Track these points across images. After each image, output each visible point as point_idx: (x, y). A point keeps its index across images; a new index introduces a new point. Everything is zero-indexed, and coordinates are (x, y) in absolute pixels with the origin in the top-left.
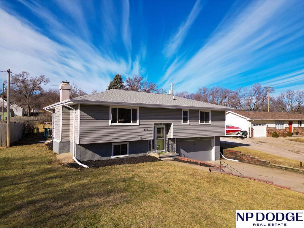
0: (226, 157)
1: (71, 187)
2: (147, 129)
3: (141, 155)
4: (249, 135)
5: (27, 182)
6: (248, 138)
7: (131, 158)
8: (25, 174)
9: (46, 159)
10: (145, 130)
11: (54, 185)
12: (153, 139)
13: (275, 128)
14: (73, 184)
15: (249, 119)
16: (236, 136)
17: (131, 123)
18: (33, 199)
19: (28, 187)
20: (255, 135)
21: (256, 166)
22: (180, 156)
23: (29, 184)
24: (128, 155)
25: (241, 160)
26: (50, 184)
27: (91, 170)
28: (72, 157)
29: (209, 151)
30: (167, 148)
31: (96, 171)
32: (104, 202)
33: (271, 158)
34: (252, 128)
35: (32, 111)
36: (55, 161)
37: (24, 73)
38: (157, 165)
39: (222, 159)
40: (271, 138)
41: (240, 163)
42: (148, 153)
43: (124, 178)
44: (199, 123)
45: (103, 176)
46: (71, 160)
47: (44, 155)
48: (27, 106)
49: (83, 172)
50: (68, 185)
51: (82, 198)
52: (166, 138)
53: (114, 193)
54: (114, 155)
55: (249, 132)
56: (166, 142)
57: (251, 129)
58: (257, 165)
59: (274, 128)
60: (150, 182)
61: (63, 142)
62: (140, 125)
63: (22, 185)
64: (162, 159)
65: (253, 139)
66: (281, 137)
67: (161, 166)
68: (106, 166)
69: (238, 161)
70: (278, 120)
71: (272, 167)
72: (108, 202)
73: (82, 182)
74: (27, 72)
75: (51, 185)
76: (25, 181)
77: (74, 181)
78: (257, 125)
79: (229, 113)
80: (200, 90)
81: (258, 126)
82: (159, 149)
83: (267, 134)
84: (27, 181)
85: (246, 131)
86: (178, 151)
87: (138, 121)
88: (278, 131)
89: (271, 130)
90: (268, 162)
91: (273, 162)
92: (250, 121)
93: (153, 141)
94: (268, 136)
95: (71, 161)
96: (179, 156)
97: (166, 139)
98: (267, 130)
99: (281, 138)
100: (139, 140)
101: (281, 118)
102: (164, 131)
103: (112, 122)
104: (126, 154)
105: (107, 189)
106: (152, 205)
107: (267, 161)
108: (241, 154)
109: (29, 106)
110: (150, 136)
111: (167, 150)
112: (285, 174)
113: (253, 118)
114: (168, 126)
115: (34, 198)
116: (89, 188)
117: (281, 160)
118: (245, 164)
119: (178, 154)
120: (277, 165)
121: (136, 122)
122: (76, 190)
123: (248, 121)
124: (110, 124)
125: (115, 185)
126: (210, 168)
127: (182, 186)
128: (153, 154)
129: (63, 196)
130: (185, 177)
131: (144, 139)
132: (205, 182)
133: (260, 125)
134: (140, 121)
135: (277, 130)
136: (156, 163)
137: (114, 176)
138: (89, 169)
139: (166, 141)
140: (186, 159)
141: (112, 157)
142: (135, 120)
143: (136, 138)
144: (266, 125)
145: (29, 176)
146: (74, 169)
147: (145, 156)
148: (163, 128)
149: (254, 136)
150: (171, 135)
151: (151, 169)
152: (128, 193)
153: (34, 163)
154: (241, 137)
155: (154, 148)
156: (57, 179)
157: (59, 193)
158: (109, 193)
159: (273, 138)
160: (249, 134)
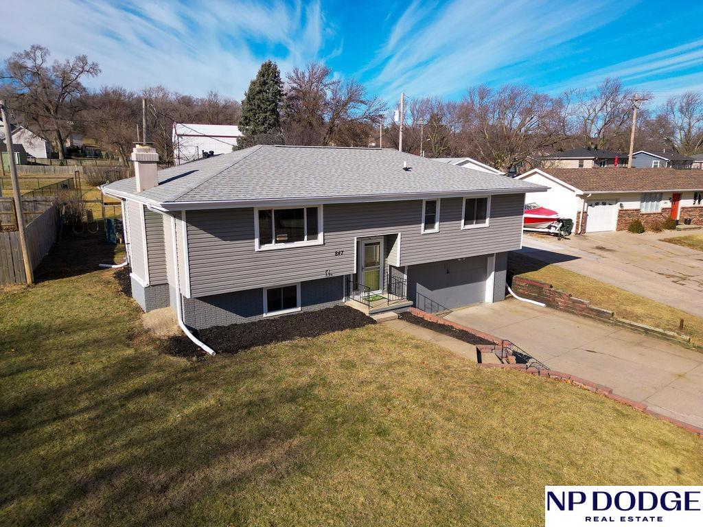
0: (517, 294)
1: (182, 423)
2: (342, 251)
3: (328, 307)
4: (577, 228)
5: (87, 409)
6: (572, 234)
7: (305, 313)
8: (79, 381)
9: (119, 327)
10: (337, 254)
11: (146, 418)
12: (355, 272)
13: (638, 210)
14: (186, 411)
15: (582, 193)
16: (547, 230)
17: (305, 242)
18: (105, 463)
19: (91, 427)
20: (590, 228)
21: (581, 319)
22: (414, 306)
23: (92, 414)
24: (299, 309)
25: (551, 304)
26: (135, 415)
27: (220, 364)
28: (177, 320)
29: (480, 283)
30: (386, 287)
31: (232, 366)
32: (254, 468)
33: (617, 304)
34: (586, 213)
35: (68, 144)
36: (140, 334)
37: (34, 48)
38: (363, 341)
39: (509, 297)
40: (625, 233)
41: (549, 310)
42: (344, 300)
43: (292, 387)
44: (462, 227)
45: (248, 382)
46: (176, 327)
47: (115, 315)
48: (55, 134)
49: (203, 370)
50: (175, 417)
51: (207, 459)
52: (384, 264)
53: (272, 440)
54: (270, 310)
55: (578, 222)
56: (384, 273)
57: (581, 214)
58: (584, 316)
59: (636, 210)
60: (348, 402)
61: (153, 286)
62: (324, 244)
63: (78, 418)
64: (375, 317)
65: (585, 238)
66: (649, 232)
67: (372, 345)
68: (253, 345)
69: (543, 305)
70: (648, 191)
71: (617, 324)
72: (263, 469)
73: (203, 404)
74: (43, 46)
75: (140, 417)
76: (82, 405)
77: (186, 403)
78: (597, 204)
79: (536, 173)
80: (471, 93)
81: (600, 207)
82: (369, 290)
83: (618, 224)
84: (87, 403)
85: (570, 221)
86: (412, 295)
87: (321, 236)
88: (645, 216)
89: (629, 215)
90: (609, 314)
91: (620, 313)
92: (581, 196)
93: (356, 276)
94: (619, 229)
95: (174, 332)
96: (412, 306)
97: (384, 267)
98: (619, 216)
99: (650, 235)
100: (324, 276)
101: (655, 187)
102: (381, 249)
103: (262, 243)
104: (295, 306)
105: (258, 427)
106: (351, 478)
107: (608, 311)
108: (552, 289)
109: (59, 135)
110: (348, 266)
111: (386, 289)
112: (642, 346)
113: (590, 190)
114: (390, 241)
115: (108, 461)
116: (219, 426)
117: (638, 310)
118: (558, 313)
119: (411, 303)
120: (627, 321)
121: (316, 238)
122: (193, 433)
123: (577, 195)
124: (257, 249)
125: (274, 413)
126: (480, 347)
127: (417, 412)
128: (355, 302)
129: (167, 451)
130: (424, 383)
131: (334, 275)
132: (465, 397)
133: (604, 204)
134: (325, 234)
135: (643, 215)
136: (361, 332)
137: (270, 382)
138: (217, 359)
139: (384, 270)
140: (428, 316)
141: (264, 315)
142: (313, 234)
143: (316, 272)
144: (619, 203)
145: (89, 390)
146: (182, 362)
147: (337, 307)
148: (379, 243)
149: (588, 229)
150: (395, 258)
151: (352, 354)
152: (303, 438)
153: (96, 341)
154: (557, 234)
155: (356, 288)
156: (151, 396)
157: (158, 443)
158: (263, 439)
159: (631, 234)
160: (578, 225)
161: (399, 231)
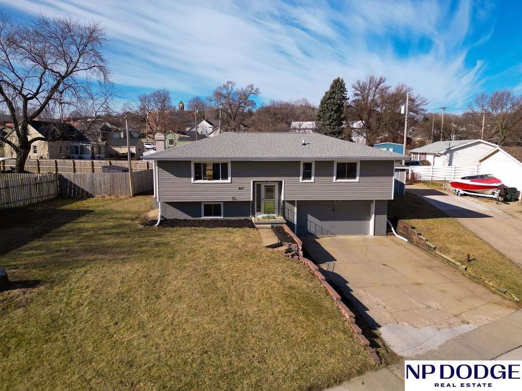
0: (397, 233)
2: (243, 188)
7: (227, 220)
10: (240, 189)
12: (252, 200)
17: (220, 181)
24: (222, 217)
25: (410, 240)
37: (228, 83)
39: (390, 234)
42: (251, 217)
44: (334, 180)
54: (205, 215)
56: (279, 204)
62: (232, 182)
64: (257, 226)
69: (407, 240)
74: (232, 81)
79: (498, 151)
85: (515, 189)
87: (229, 178)
90: (433, 248)
93: (258, 204)
96: (285, 224)
97: (279, 201)
100: (232, 200)
102: (276, 189)
103: (196, 179)
104: (220, 215)
107: (433, 246)
108: (412, 230)
110: (247, 196)
121: (227, 179)
131: (238, 200)
134: (232, 178)
141: (203, 217)
142: (225, 177)
148: (275, 186)
154: (496, 199)
155: (259, 210)
161: (283, 179)
